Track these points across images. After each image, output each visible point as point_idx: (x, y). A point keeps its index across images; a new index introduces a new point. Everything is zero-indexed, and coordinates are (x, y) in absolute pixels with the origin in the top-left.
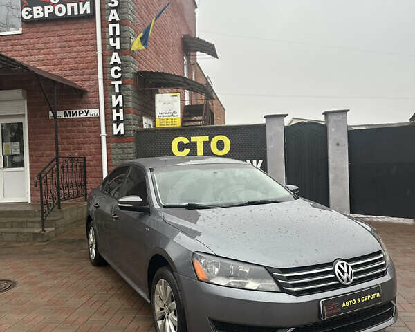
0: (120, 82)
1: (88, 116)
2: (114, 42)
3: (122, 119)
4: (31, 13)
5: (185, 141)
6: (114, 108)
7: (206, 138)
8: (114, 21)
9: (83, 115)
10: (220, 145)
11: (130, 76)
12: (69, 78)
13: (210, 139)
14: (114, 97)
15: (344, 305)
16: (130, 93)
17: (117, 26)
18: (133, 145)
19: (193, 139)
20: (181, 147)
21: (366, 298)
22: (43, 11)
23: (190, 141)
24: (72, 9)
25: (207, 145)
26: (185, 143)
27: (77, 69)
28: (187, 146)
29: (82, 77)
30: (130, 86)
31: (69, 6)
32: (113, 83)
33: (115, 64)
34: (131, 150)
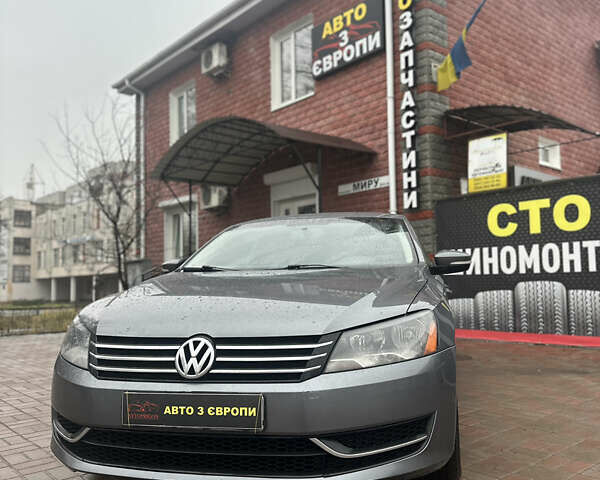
0: (413, 133)
1: (378, 186)
2: (407, 76)
3: (414, 185)
4: (321, 66)
5: (510, 209)
6: (405, 171)
7: (545, 203)
8: (407, 48)
9: (372, 187)
10: (572, 213)
11: (428, 120)
12: (359, 140)
13: (553, 204)
14: (405, 155)
15: (167, 410)
16: (427, 146)
17: (410, 53)
18: (430, 222)
19: (523, 206)
20: (503, 220)
21: (219, 411)
22: (332, 61)
23: (517, 208)
24: (361, 47)
25: (546, 215)
26: (509, 213)
27: (366, 125)
28: (513, 218)
29: (372, 136)
30: (427, 136)
31: (358, 44)
32: (404, 135)
33: (408, 108)
34: (429, 231)
